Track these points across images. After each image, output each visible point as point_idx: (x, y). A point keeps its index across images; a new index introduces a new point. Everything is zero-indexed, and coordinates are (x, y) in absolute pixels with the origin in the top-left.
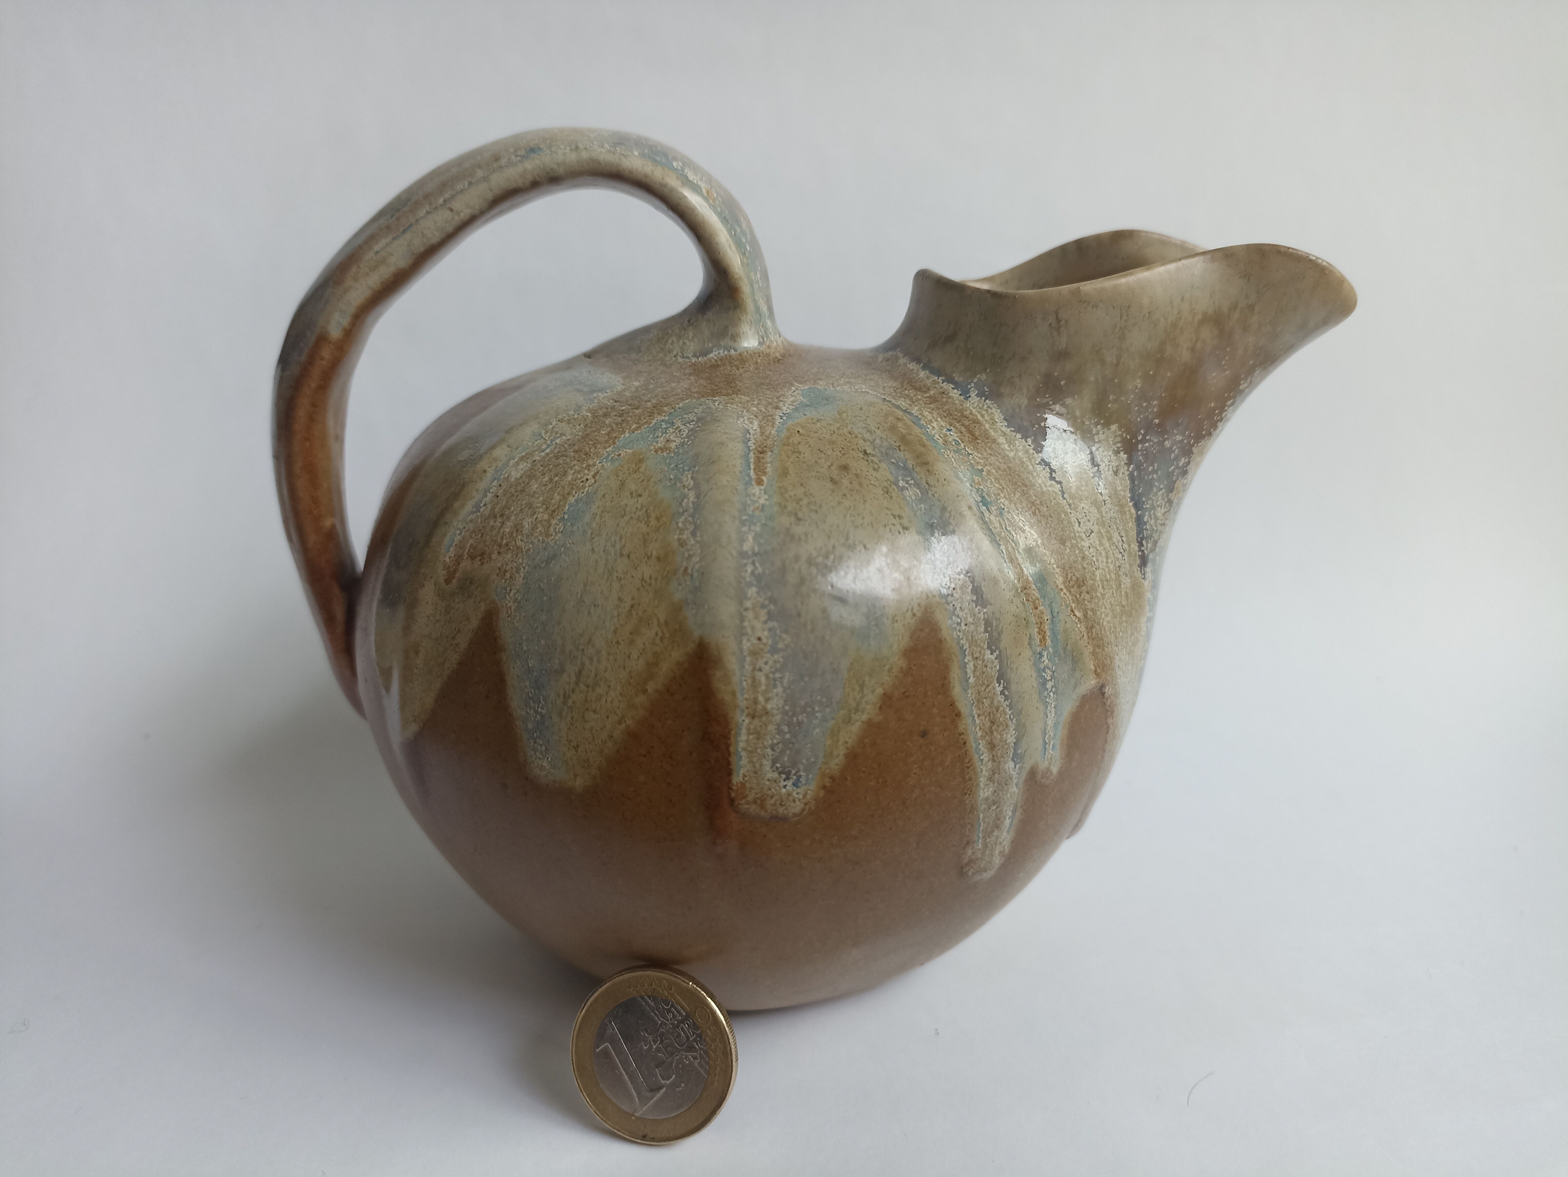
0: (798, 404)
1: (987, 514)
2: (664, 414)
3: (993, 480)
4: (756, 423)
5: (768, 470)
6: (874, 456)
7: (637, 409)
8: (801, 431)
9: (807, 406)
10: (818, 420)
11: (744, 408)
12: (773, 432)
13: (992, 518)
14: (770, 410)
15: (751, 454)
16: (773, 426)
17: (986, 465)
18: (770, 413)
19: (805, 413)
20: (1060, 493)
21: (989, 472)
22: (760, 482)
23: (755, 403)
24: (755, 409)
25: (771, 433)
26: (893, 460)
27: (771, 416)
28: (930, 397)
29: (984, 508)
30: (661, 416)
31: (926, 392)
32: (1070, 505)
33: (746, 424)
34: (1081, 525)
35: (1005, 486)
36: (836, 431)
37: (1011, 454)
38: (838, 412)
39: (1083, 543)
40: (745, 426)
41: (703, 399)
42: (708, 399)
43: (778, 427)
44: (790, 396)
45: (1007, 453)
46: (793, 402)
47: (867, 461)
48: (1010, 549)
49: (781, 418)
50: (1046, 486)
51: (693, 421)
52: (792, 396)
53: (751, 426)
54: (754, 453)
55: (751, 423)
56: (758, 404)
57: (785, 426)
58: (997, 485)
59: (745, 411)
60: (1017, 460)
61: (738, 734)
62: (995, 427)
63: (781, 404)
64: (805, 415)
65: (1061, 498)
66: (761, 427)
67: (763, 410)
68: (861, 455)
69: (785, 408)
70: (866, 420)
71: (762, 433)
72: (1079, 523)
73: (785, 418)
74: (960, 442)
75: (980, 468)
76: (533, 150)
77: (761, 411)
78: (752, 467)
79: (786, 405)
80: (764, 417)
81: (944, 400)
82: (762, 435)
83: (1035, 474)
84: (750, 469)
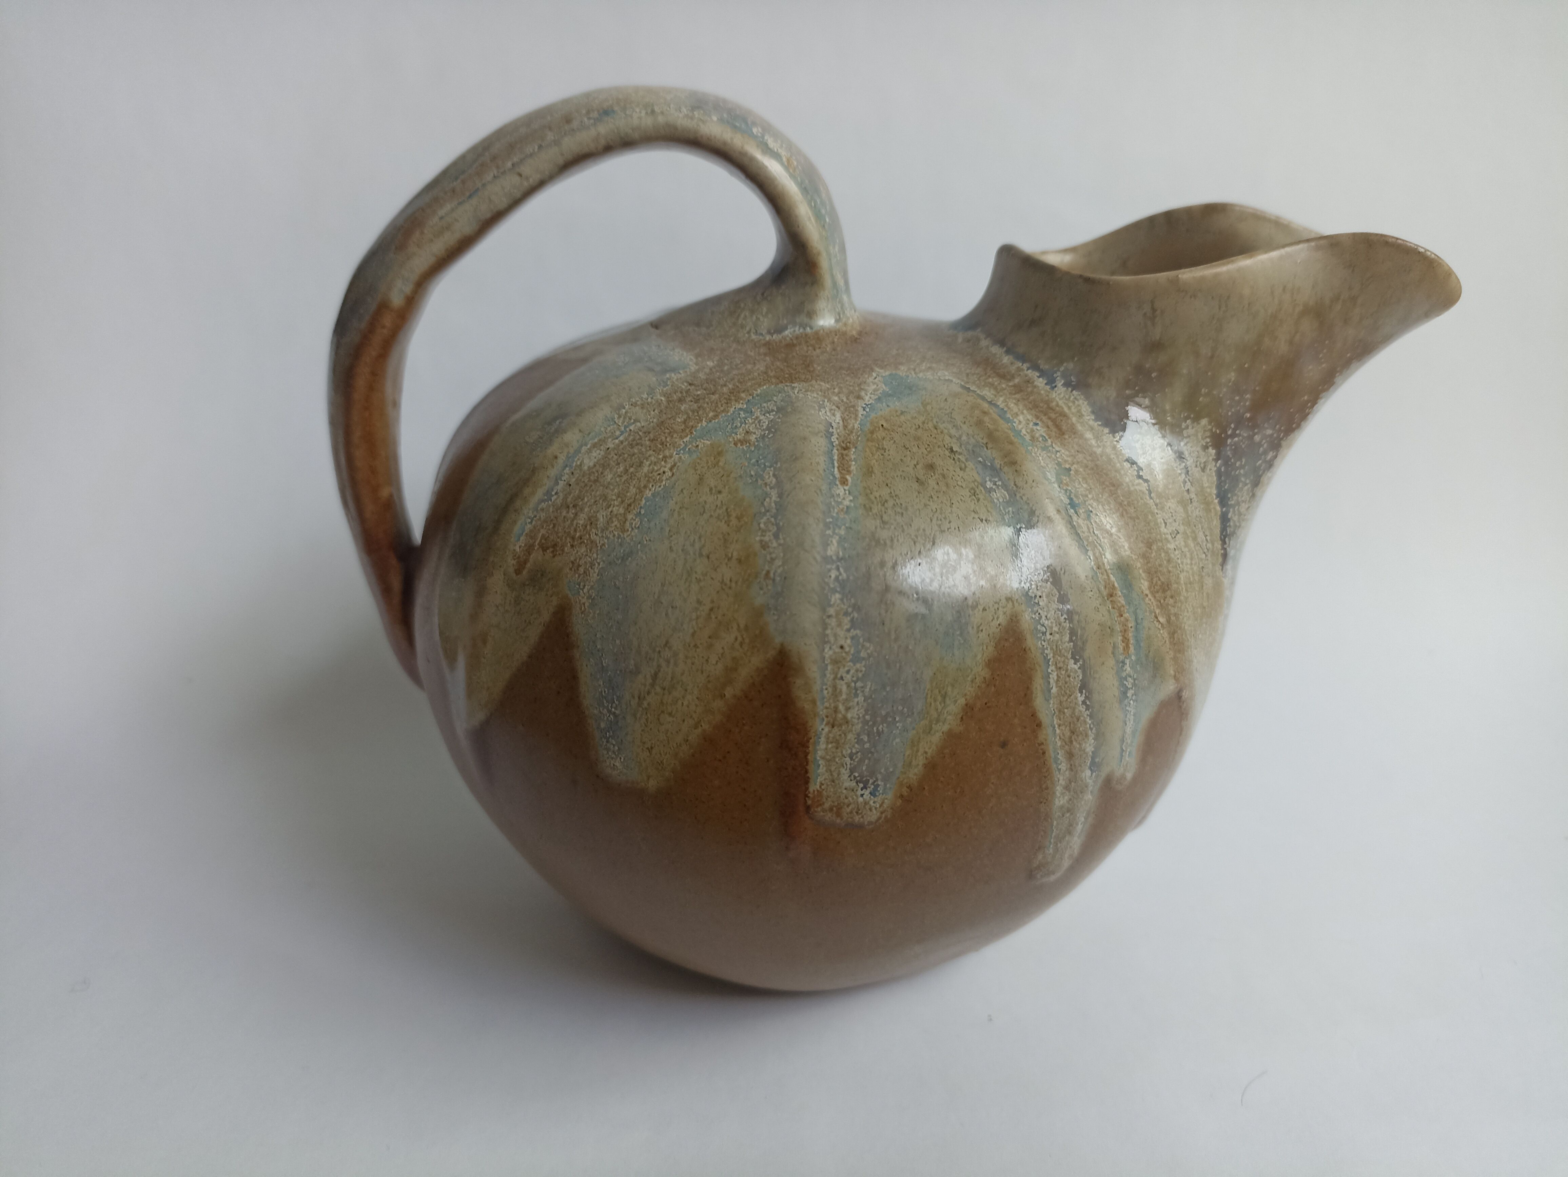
0: (880, 393)
1: (1075, 518)
2: (741, 402)
3: (1081, 480)
4: (838, 415)
5: (853, 468)
6: (960, 454)
7: (713, 394)
8: (885, 425)
9: (890, 395)
10: (902, 413)
11: (825, 397)
12: (856, 426)
13: (1081, 521)
14: (852, 400)
15: (835, 451)
16: (856, 419)
17: (1074, 463)
18: (853, 404)
19: (888, 404)
20: (1147, 492)
21: (1077, 471)
22: (844, 482)
23: (836, 390)
24: (836, 398)
25: (854, 426)
26: (980, 459)
27: (854, 406)
28: (1014, 386)
29: (1072, 511)
30: (739, 403)
31: (1010, 380)
32: (1156, 505)
33: (828, 416)
34: (1167, 526)
35: (1093, 487)
36: (921, 425)
37: (1099, 451)
38: (922, 403)
39: (1169, 546)
40: (827, 418)
41: (780, 386)
42: (787, 386)
43: (861, 419)
44: (871, 384)
45: (1095, 449)
46: (875, 390)
47: (954, 459)
48: (1097, 554)
49: (864, 410)
50: (1133, 485)
51: (773, 411)
52: (874, 383)
53: (833, 418)
54: (837, 450)
55: (834, 415)
56: (839, 393)
57: (868, 419)
58: (1085, 486)
59: (826, 400)
60: (1104, 457)
61: (817, 743)
62: (1082, 420)
63: (863, 393)
64: (888, 406)
65: (1148, 498)
66: (843, 420)
67: (845, 400)
68: (947, 453)
69: (867, 398)
70: (951, 413)
71: (845, 427)
72: (1166, 524)
73: (868, 410)
74: (1047, 437)
75: (1067, 466)
76: (606, 112)
77: (842, 401)
78: (836, 464)
79: (868, 394)
80: (846, 408)
81: (1030, 389)
82: (845, 429)
83: (1122, 472)
84: (834, 468)
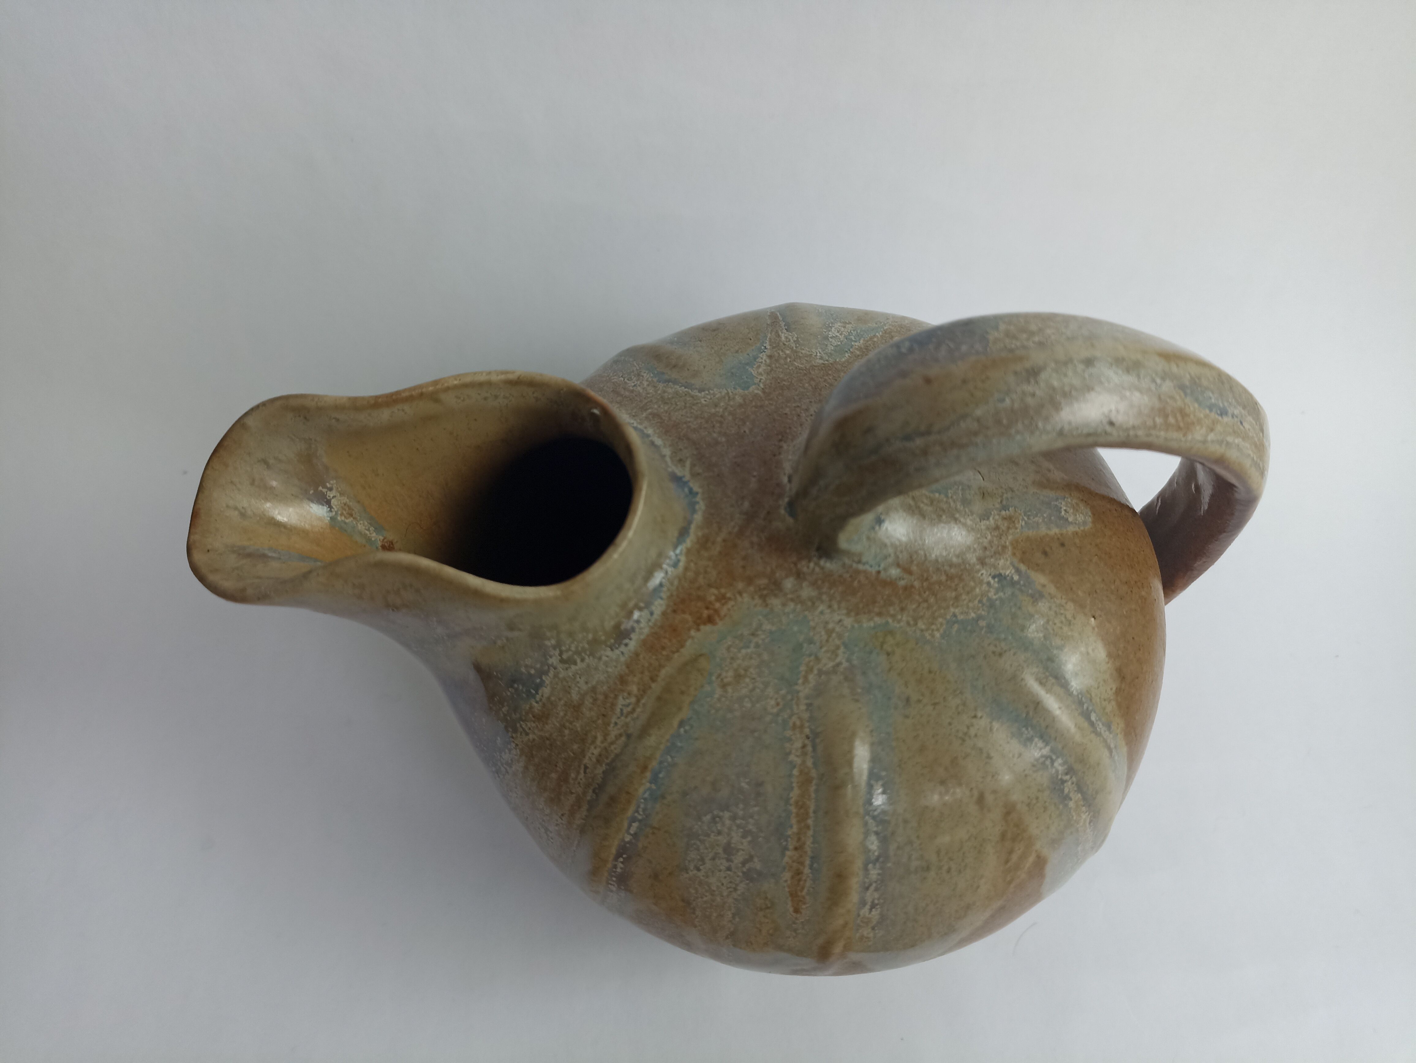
0: (755, 365)
4: (783, 339)
8: (749, 341)
9: (747, 364)
10: (737, 352)
11: (796, 352)
12: (769, 335)
14: (775, 353)
16: (770, 339)
18: (775, 350)
19: (748, 356)
23: (789, 360)
24: (788, 352)
25: (771, 334)
27: (773, 348)
33: (790, 335)
36: (723, 347)
38: (723, 362)
41: (831, 361)
42: (827, 361)
43: (766, 339)
44: (763, 373)
46: (759, 367)
49: (765, 347)
51: (831, 337)
52: (761, 374)
53: (786, 335)
54: (779, 320)
55: (786, 338)
56: (786, 358)
57: (761, 341)
59: (794, 348)
63: (768, 361)
64: (748, 355)
66: (779, 336)
67: (781, 353)
69: (764, 358)
70: (701, 358)
71: (777, 332)
73: (763, 347)
77: (782, 351)
79: (764, 362)
80: (778, 346)
82: (777, 331)
